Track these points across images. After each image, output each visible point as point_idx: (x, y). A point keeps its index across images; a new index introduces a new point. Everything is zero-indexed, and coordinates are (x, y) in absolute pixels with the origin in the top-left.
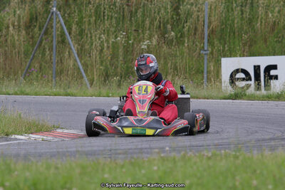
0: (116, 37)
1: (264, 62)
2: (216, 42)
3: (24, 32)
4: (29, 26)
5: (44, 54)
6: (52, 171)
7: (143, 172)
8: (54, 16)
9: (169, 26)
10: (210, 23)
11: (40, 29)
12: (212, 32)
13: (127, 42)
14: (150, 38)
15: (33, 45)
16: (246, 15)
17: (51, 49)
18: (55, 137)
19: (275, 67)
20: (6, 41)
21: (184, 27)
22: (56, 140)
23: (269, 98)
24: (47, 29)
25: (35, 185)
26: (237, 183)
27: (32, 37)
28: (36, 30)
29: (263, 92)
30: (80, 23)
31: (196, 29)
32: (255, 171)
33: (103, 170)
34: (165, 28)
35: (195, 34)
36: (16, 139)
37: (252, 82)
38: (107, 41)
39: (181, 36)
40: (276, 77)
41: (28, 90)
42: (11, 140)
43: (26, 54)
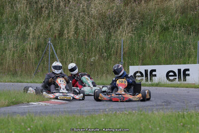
0: (79, 55)
1: (149, 68)
2: (126, 58)
3: (34, 53)
4: (37, 50)
5: (44, 64)
6: (53, 120)
7: (97, 121)
8: (49, 45)
9: (104, 50)
10: (124, 49)
11: (42, 51)
12: (125, 53)
13: (84, 58)
14: (95, 56)
15: (39, 59)
16: (141, 45)
17: (48, 61)
18: (51, 103)
19: (155, 71)
20: (26, 57)
21: (111, 51)
22: (51, 105)
23: (152, 85)
24: (46, 51)
25: (45, 127)
26: (142, 127)
27: (38, 55)
28: (40, 52)
29: (149, 82)
30: (61, 49)
31: (117, 52)
32: (150, 121)
33: (77, 120)
34: (102, 51)
35: (116, 55)
36: (32, 104)
37: (144, 78)
38: (75, 57)
39: (110, 55)
40: (155, 75)
41: (37, 81)
42: (30, 105)
43: (35, 64)
